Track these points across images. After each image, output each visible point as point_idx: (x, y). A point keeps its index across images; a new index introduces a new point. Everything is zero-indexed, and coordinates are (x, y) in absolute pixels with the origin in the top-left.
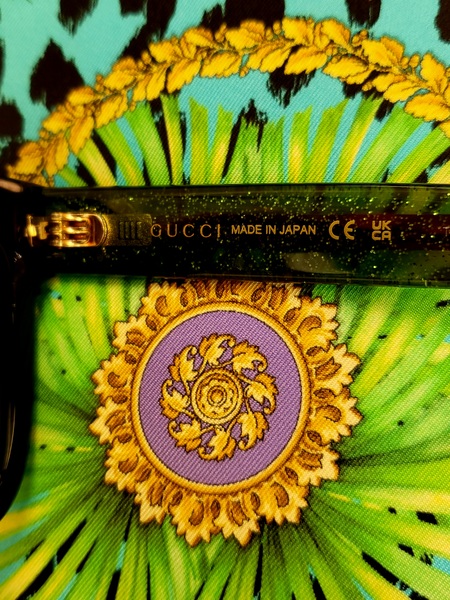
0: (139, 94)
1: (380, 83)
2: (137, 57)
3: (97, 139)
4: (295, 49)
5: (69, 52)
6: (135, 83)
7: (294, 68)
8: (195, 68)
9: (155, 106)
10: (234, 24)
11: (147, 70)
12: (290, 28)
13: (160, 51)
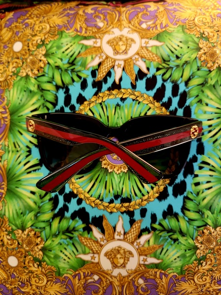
0: (97, 102)
1: (138, 99)
2: (97, 96)
3: (90, 110)
4: (124, 94)
5: (83, 95)
6: (97, 100)
7: (124, 97)
8: (107, 97)
9: (101, 104)
10: (113, 90)
11: (98, 98)
12: (123, 90)
13: (100, 94)
